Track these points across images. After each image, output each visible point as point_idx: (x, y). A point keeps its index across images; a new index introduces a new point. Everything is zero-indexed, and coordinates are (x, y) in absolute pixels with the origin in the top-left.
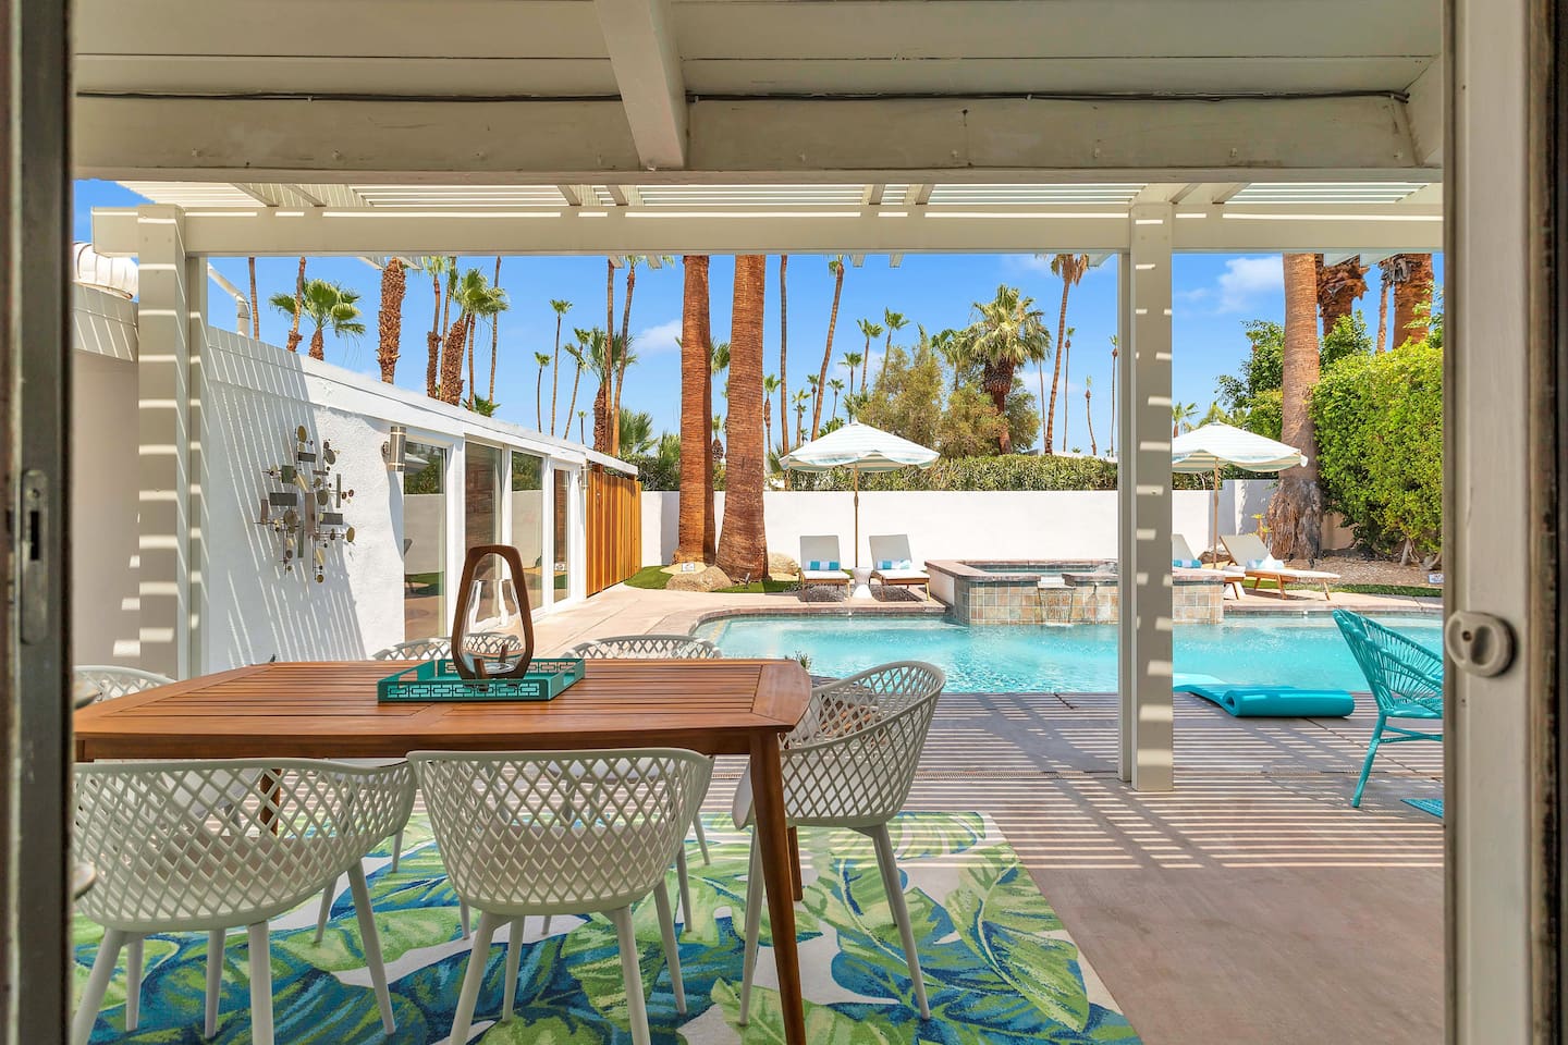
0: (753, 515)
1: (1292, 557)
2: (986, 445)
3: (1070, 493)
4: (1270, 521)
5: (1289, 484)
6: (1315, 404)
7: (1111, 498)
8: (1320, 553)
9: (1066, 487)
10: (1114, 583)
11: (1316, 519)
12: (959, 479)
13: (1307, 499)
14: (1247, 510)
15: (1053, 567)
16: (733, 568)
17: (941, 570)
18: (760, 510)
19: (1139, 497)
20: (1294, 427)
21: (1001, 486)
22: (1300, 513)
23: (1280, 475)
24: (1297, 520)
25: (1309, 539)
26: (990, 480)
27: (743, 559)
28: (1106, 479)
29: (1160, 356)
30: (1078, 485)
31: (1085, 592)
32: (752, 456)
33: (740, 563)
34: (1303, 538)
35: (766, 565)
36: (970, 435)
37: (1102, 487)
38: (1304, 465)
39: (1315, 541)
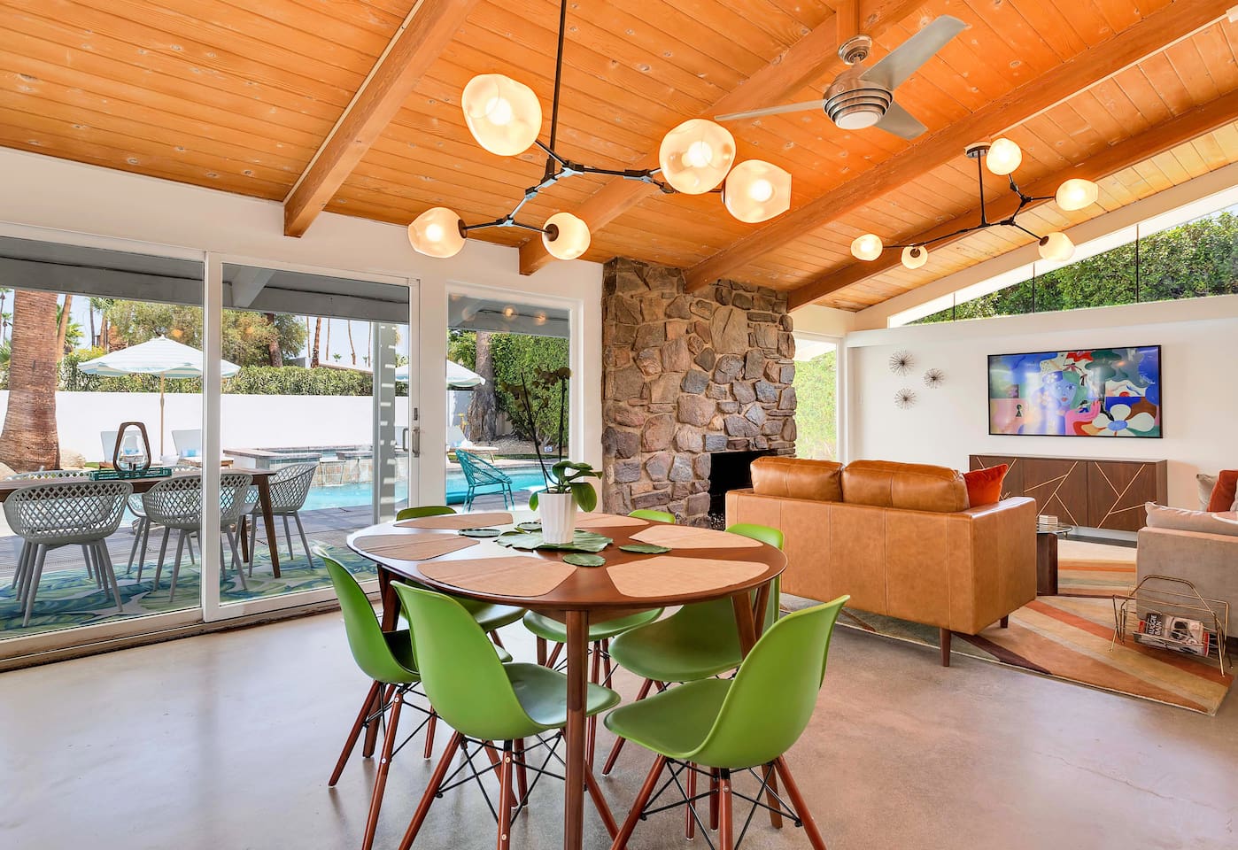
0: (44, 413)
1: (479, 440)
2: (256, 351)
3: (338, 397)
4: (469, 418)
5: (479, 395)
6: (493, 345)
7: (368, 401)
8: (496, 437)
9: (334, 393)
10: (370, 457)
11: (494, 416)
12: (244, 384)
13: (488, 403)
14: (456, 412)
15: (327, 451)
16: (21, 462)
17: (241, 455)
18: (53, 409)
19: (382, 407)
20: (482, 360)
21: (283, 391)
22: (485, 413)
23: (475, 388)
24: (483, 417)
25: (490, 429)
26: (273, 387)
27: (33, 453)
28: (364, 386)
29: (390, 347)
30: (345, 391)
31: (352, 463)
32: (44, 360)
33: (29, 457)
34: (486, 428)
35: (58, 457)
36: (240, 341)
37: (361, 393)
38: (483, 384)
39: (492, 429)
